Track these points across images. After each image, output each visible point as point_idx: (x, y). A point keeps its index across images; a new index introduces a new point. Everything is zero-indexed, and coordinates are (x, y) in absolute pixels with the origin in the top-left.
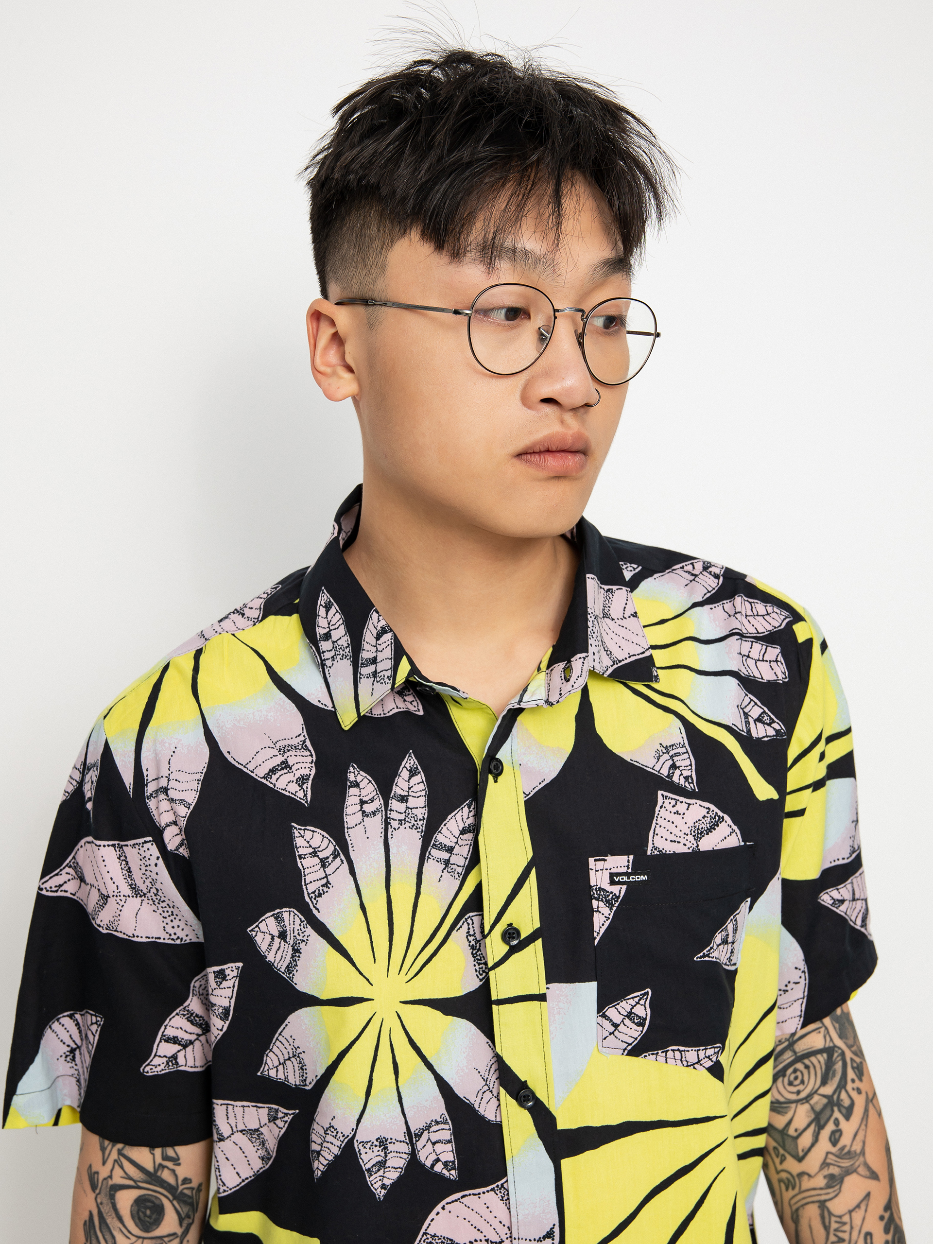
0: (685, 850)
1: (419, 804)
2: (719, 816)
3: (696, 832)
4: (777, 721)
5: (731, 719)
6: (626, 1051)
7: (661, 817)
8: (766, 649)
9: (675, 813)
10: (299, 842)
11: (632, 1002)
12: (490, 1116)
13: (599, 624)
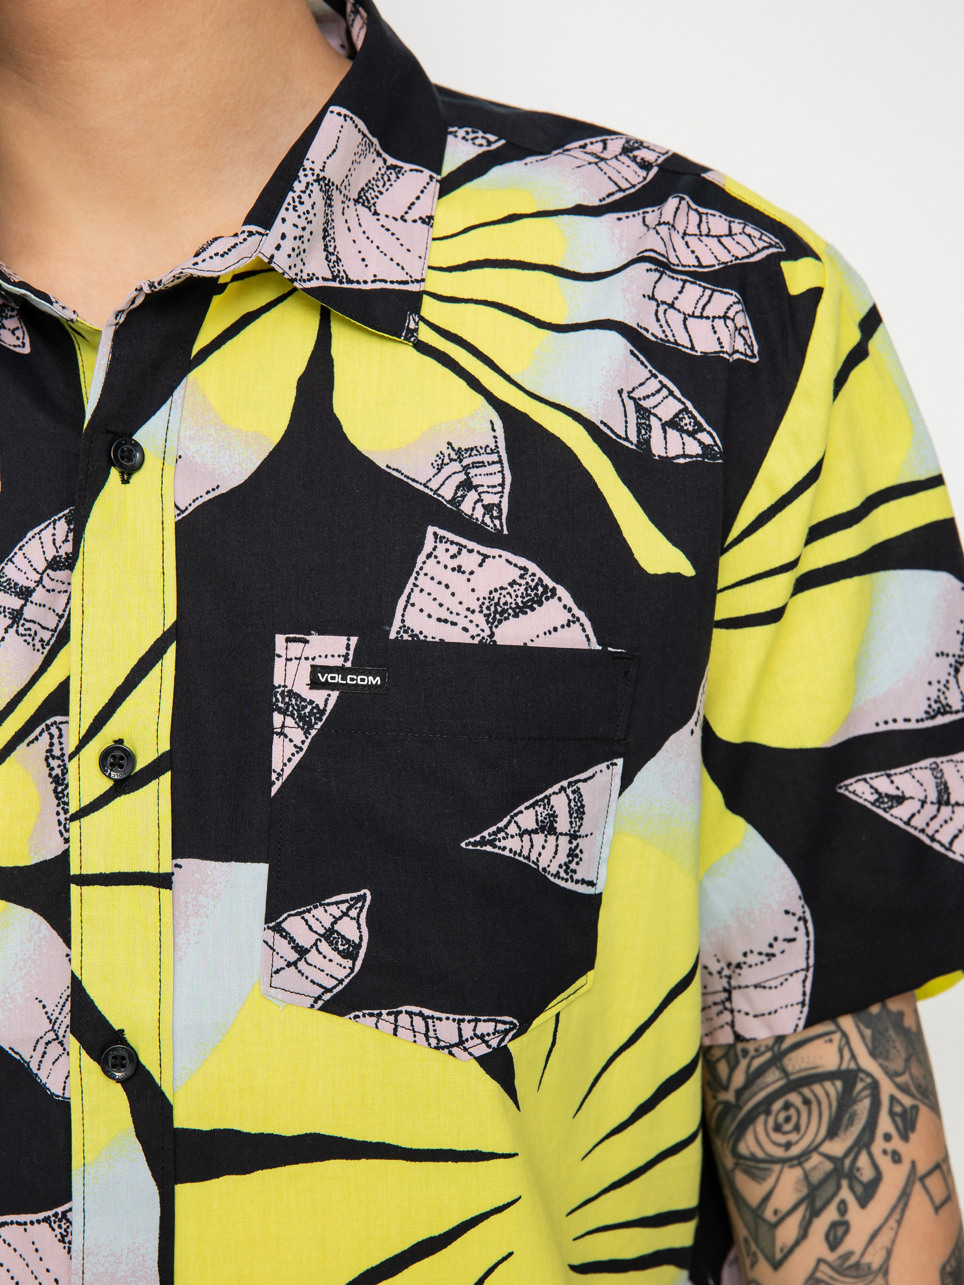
0: (465, 639)
2: (546, 587)
3: (492, 608)
4: (709, 429)
5: (600, 411)
6: (320, 1003)
7: (426, 574)
8: (711, 297)
9: (453, 569)
11: (335, 911)
12: (54, 1086)
13: (329, 198)
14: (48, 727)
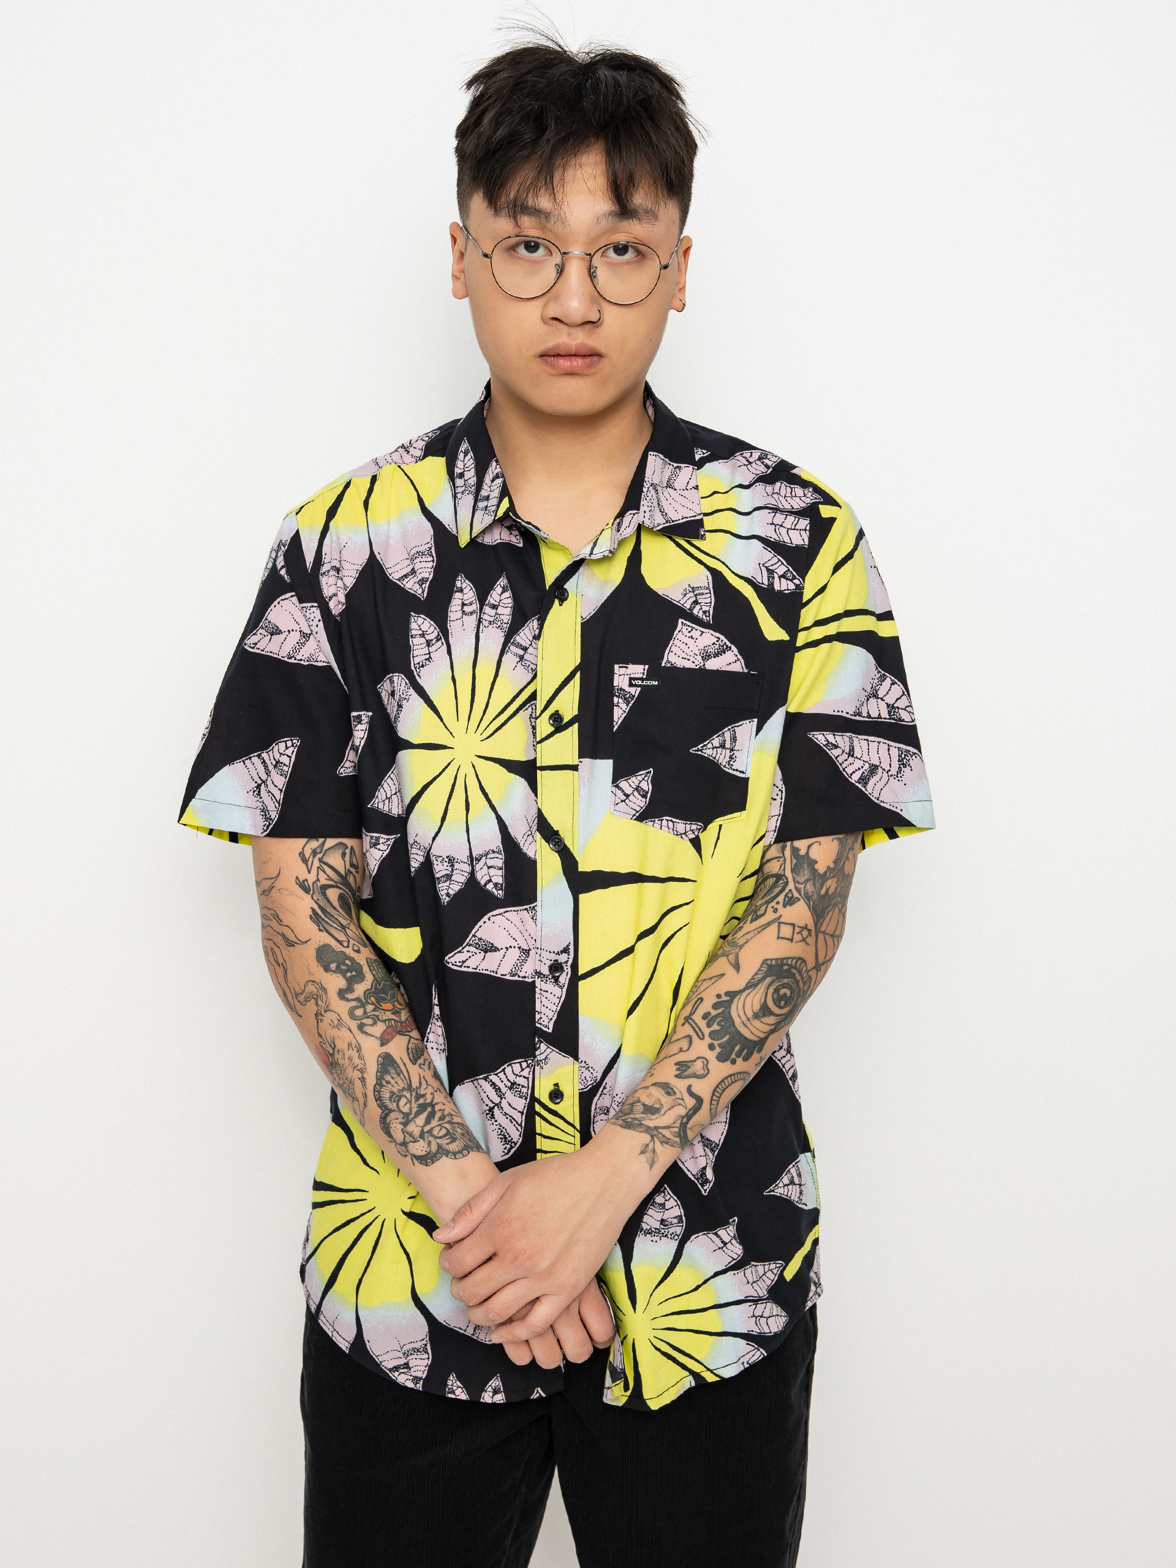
0: (693, 666)
1: (506, 612)
2: (727, 646)
3: (705, 654)
4: (798, 577)
5: (751, 573)
6: (634, 817)
7: (678, 639)
8: (798, 521)
9: (689, 637)
10: (413, 626)
11: (640, 778)
12: (531, 854)
13: (656, 491)
14: (532, 706)
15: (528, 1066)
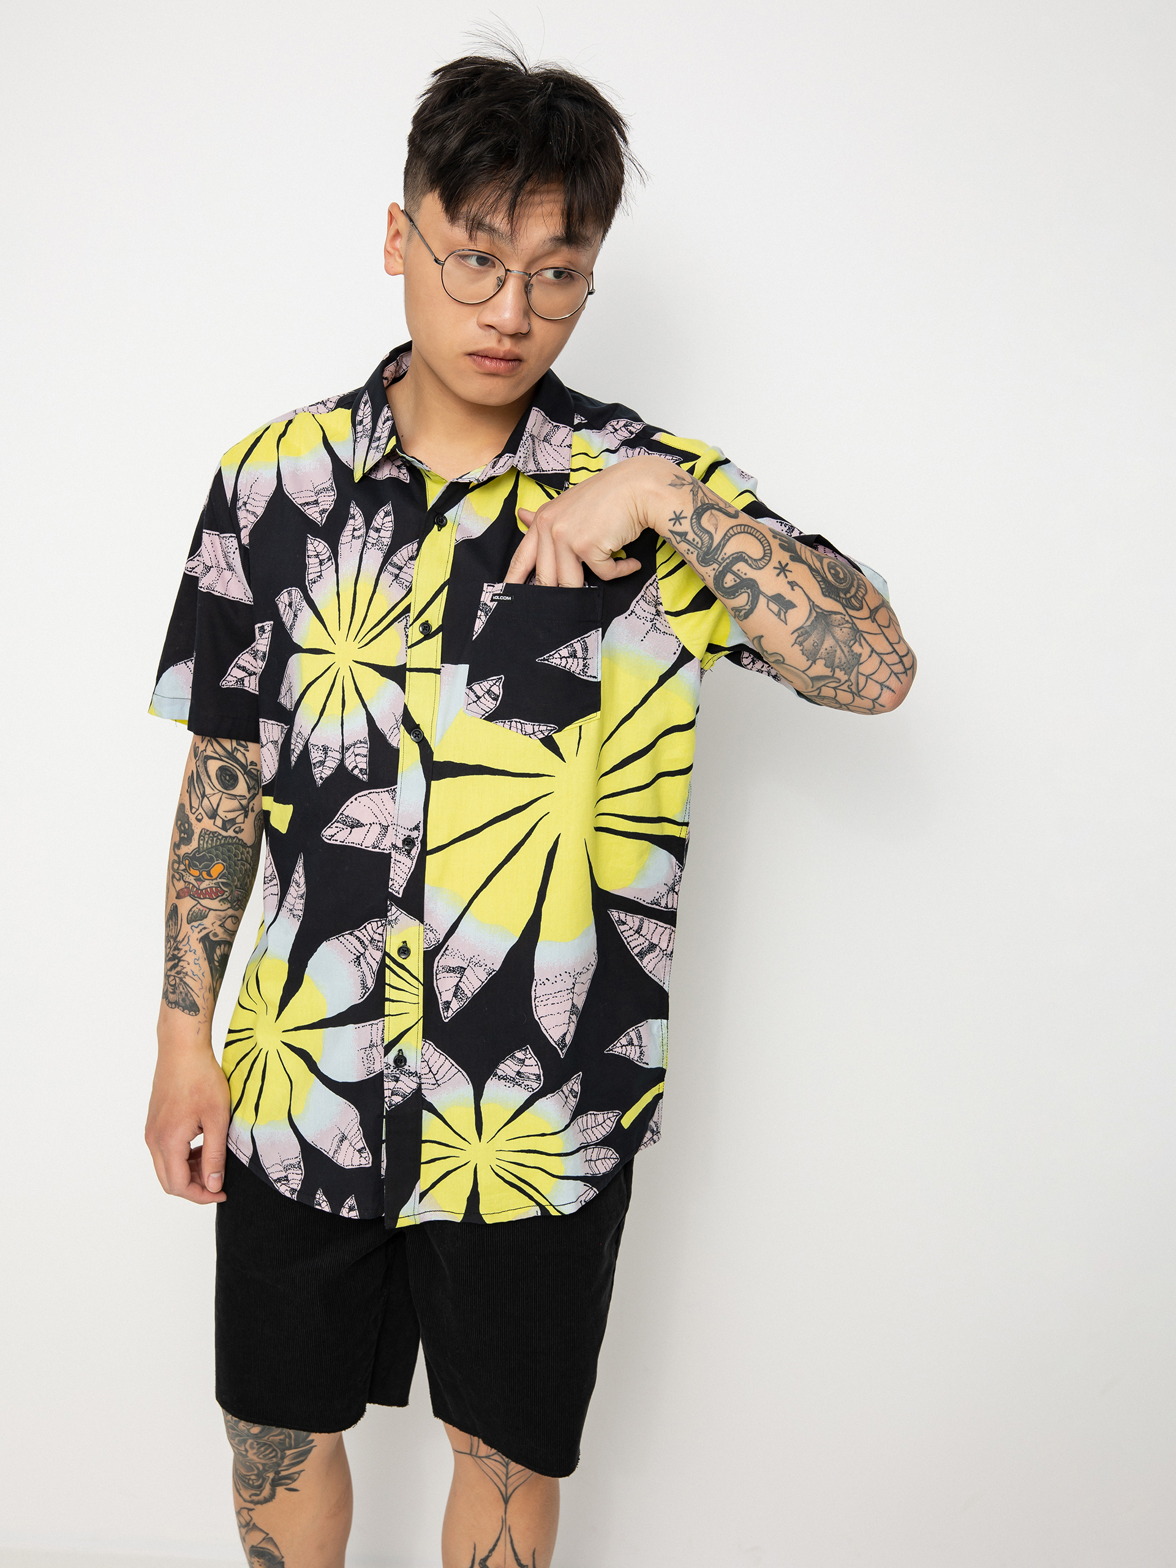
1: (387, 535)
10: (310, 547)
12: (394, 744)
13: (534, 441)
14: (406, 617)
15: (382, 925)
